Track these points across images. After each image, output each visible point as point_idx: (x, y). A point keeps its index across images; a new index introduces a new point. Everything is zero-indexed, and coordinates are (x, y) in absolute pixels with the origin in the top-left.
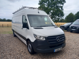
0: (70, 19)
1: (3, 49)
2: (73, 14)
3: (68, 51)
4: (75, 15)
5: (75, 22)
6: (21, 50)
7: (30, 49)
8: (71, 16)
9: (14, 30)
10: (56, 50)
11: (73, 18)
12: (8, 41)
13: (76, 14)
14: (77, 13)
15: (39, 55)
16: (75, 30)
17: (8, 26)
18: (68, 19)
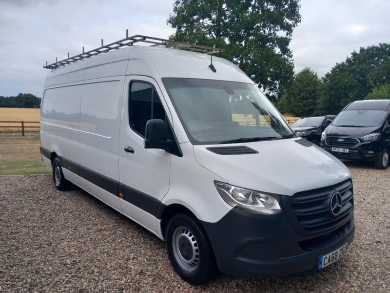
0: (303, 98)
1: (30, 263)
2: (316, 77)
3: (358, 256)
4: (325, 80)
5: (341, 113)
6: (134, 267)
7: (187, 257)
8: (308, 84)
9: (59, 154)
10: (327, 261)
11: (314, 91)
12: (37, 213)
13: (327, 75)
14: (334, 71)
15: (238, 286)
16: (347, 151)
17: (23, 132)
18: (292, 98)
